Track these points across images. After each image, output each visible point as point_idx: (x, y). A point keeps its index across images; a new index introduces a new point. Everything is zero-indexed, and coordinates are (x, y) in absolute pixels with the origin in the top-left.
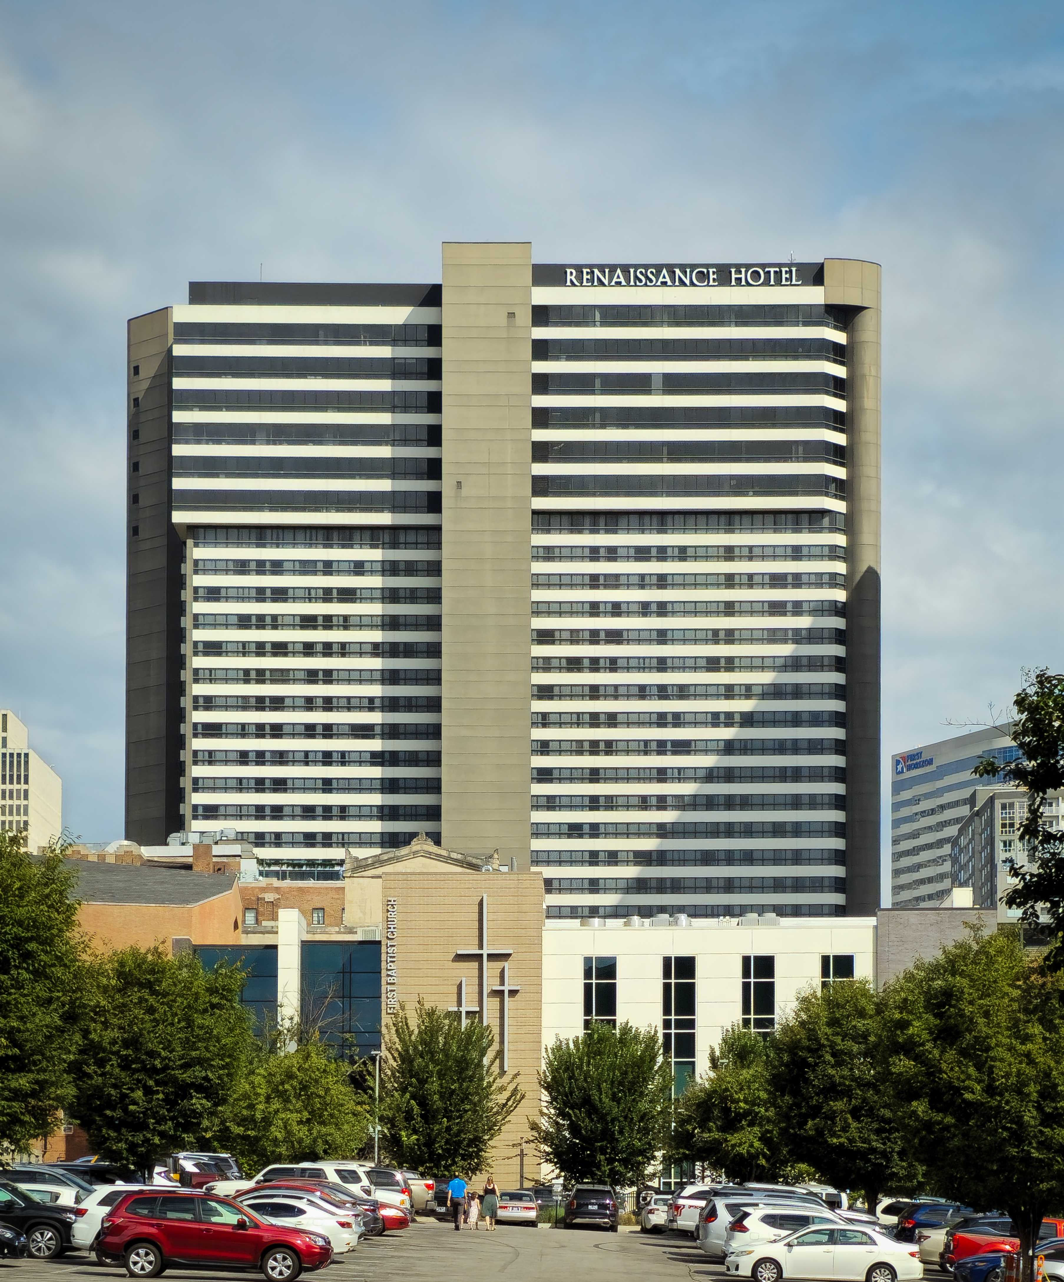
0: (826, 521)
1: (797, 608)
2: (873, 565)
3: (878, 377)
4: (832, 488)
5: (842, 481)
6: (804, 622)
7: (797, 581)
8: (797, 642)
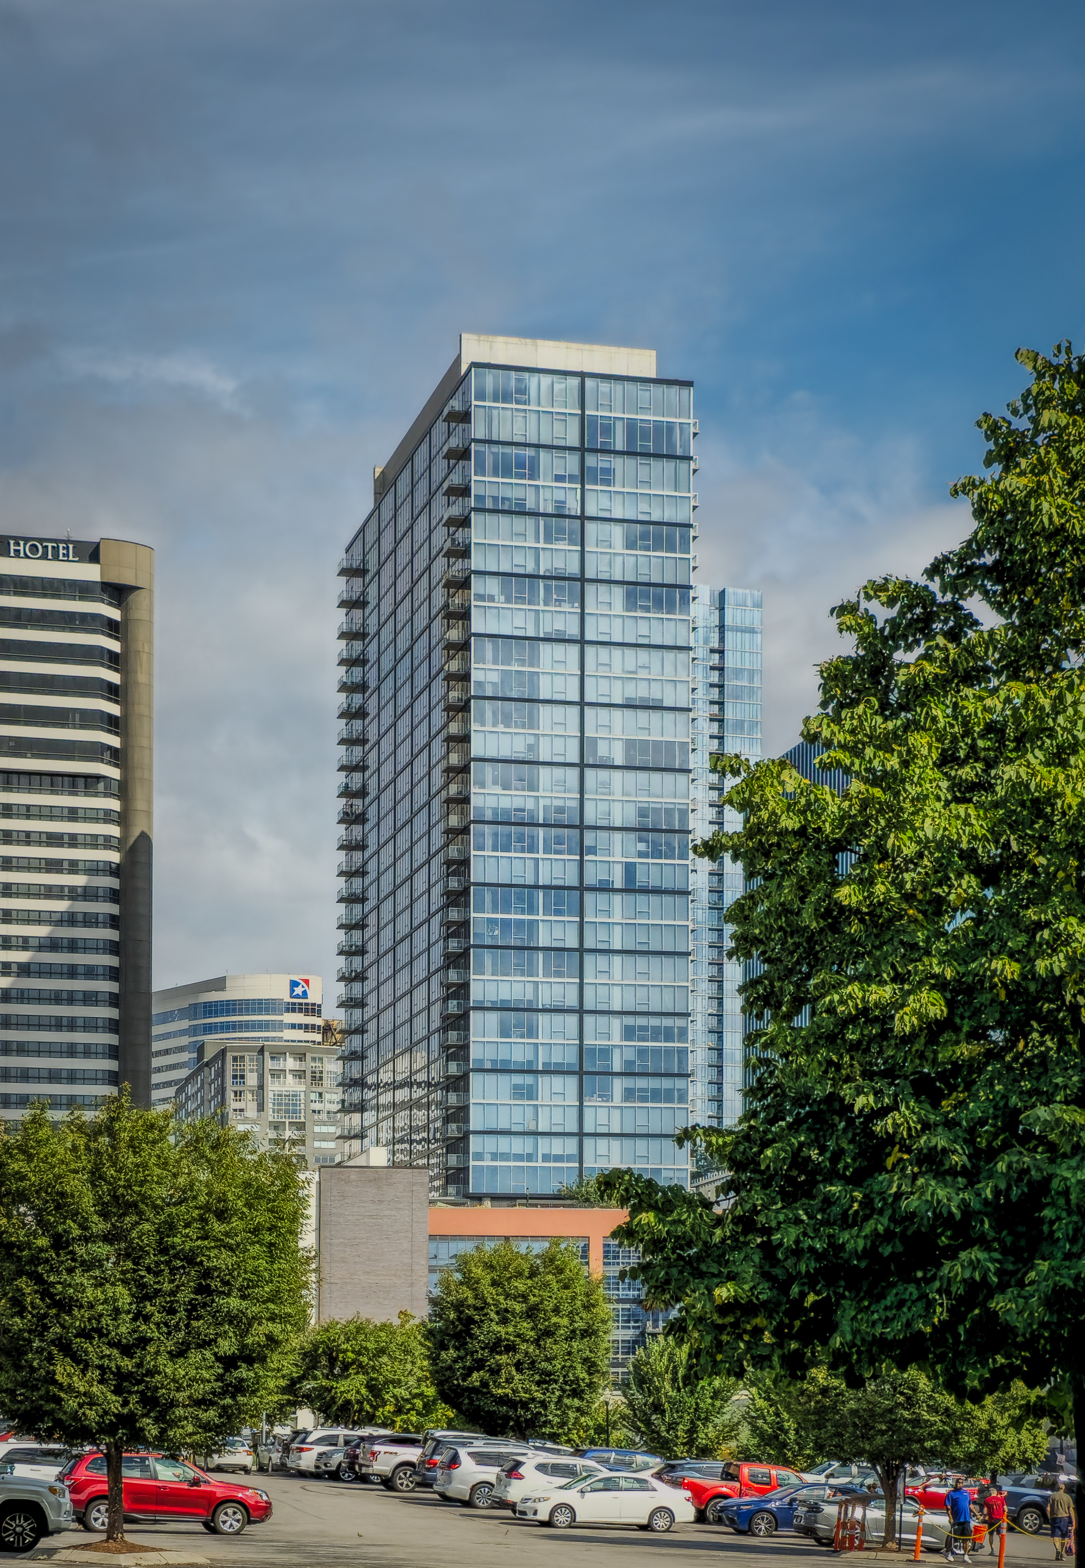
0: (101, 786)
1: (73, 867)
2: (146, 830)
3: (150, 654)
4: (107, 756)
5: (116, 750)
6: (79, 880)
7: (73, 841)
8: (71, 898)
